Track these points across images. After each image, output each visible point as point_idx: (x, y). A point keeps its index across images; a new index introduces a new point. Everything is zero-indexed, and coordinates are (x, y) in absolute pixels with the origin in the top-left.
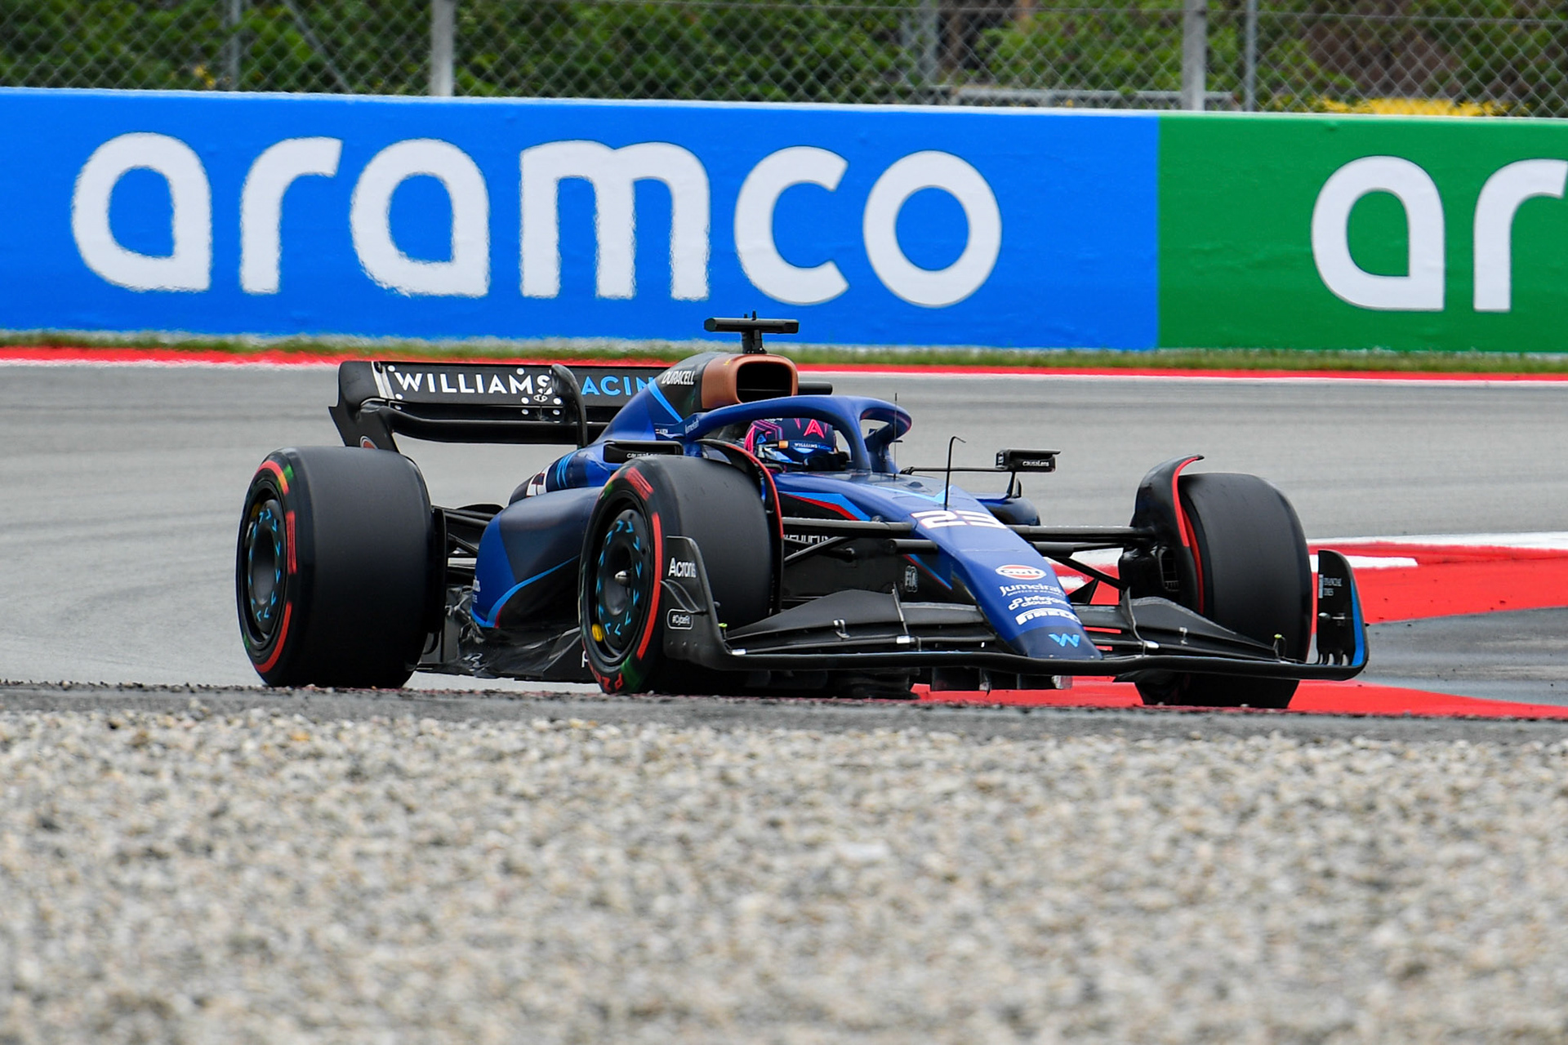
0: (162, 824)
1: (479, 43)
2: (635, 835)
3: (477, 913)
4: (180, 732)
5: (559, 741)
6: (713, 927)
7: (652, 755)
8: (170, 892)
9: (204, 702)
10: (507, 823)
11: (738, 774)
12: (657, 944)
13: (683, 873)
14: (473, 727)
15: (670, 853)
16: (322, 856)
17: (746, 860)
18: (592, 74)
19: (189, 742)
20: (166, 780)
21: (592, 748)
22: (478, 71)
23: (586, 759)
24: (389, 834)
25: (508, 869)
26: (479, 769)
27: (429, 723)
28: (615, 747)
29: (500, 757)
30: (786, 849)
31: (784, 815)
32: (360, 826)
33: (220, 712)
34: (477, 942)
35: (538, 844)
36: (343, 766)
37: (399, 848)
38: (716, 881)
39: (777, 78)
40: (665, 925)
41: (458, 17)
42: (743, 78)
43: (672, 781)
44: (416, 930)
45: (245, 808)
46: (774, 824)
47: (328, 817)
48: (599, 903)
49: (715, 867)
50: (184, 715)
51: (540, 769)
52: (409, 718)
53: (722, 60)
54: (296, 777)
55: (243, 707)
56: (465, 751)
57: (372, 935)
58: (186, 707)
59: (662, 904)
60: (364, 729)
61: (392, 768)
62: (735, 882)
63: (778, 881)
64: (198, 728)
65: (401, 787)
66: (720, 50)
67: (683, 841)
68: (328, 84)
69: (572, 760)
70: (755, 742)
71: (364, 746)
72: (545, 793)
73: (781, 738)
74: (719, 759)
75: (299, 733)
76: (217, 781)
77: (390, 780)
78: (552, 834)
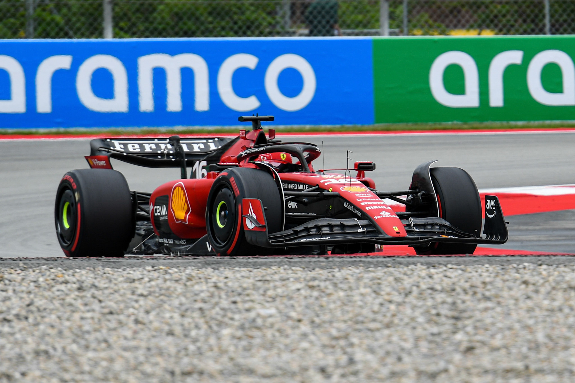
0: (9, 309)
1: (121, 19)
2: (183, 308)
3: (126, 338)
4: (16, 275)
5: (156, 274)
6: (212, 341)
7: (189, 279)
8: (12, 334)
9: (25, 264)
10: (136, 305)
11: (221, 285)
12: (192, 347)
13: (201, 321)
14: (124, 270)
15: (196, 314)
16: (68, 320)
17: (224, 316)
18: (164, 29)
19: (19, 278)
20: (10, 293)
21: (167, 277)
22: (121, 29)
23: (165, 280)
24: (93, 311)
25: (137, 322)
26: (126, 285)
27: (108, 269)
28: (176, 276)
29: (134, 281)
30: (240, 312)
31: (238, 299)
32: (82, 308)
33: (31, 267)
34: (125, 349)
35: (147, 312)
36: (75, 286)
37: (97, 315)
38: (213, 324)
39: (231, 29)
40: (195, 341)
41: (113, 10)
42: (219, 29)
43: (197, 287)
44: (103, 345)
45: (40, 302)
46: (235, 302)
47: (71, 305)
48: (171, 333)
49: (212, 319)
50: (17, 269)
51: (148, 285)
52: (100, 268)
53: (211, 23)
54: (58, 291)
55: (39, 265)
56: (121, 279)
57: (87, 347)
58: (18, 266)
59: (193, 333)
60: (84, 272)
61: (94, 286)
62: (220, 324)
63: (236, 323)
64: (23, 273)
65: (97, 293)
66: (210, 19)
67: (201, 309)
68: (66, 35)
69: (160, 281)
70: (228, 273)
71: (84, 278)
72: (150, 294)
73: (237, 271)
74: (214, 279)
75: (60, 274)
76: (29, 293)
77: (93, 291)
78: (153, 309)
